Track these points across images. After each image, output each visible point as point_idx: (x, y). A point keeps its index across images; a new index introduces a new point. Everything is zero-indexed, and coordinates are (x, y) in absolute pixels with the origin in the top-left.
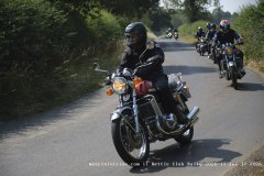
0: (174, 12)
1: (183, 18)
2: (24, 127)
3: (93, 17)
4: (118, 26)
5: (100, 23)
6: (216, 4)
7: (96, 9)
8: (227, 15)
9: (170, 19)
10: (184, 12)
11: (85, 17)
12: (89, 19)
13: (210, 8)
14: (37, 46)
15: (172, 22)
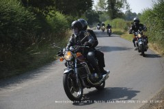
0: (101, 13)
1: (107, 16)
2: (8, 84)
3: (51, 16)
4: (66, 21)
5: (55, 20)
6: (127, 8)
7: (53, 11)
8: (134, 15)
9: (99, 17)
10: (107, 13)
11: (46, 16)
12: (48, 17)
13: (124, 10)
14: (16, 34)
15: (100, 19)
